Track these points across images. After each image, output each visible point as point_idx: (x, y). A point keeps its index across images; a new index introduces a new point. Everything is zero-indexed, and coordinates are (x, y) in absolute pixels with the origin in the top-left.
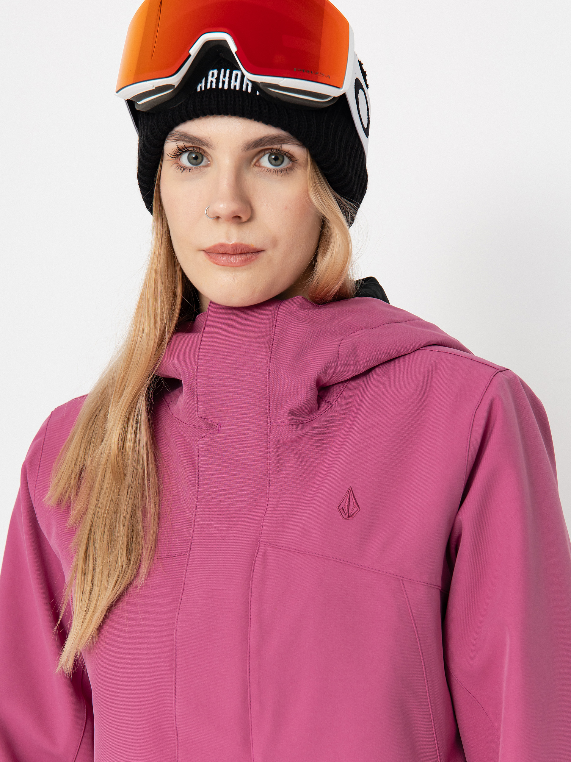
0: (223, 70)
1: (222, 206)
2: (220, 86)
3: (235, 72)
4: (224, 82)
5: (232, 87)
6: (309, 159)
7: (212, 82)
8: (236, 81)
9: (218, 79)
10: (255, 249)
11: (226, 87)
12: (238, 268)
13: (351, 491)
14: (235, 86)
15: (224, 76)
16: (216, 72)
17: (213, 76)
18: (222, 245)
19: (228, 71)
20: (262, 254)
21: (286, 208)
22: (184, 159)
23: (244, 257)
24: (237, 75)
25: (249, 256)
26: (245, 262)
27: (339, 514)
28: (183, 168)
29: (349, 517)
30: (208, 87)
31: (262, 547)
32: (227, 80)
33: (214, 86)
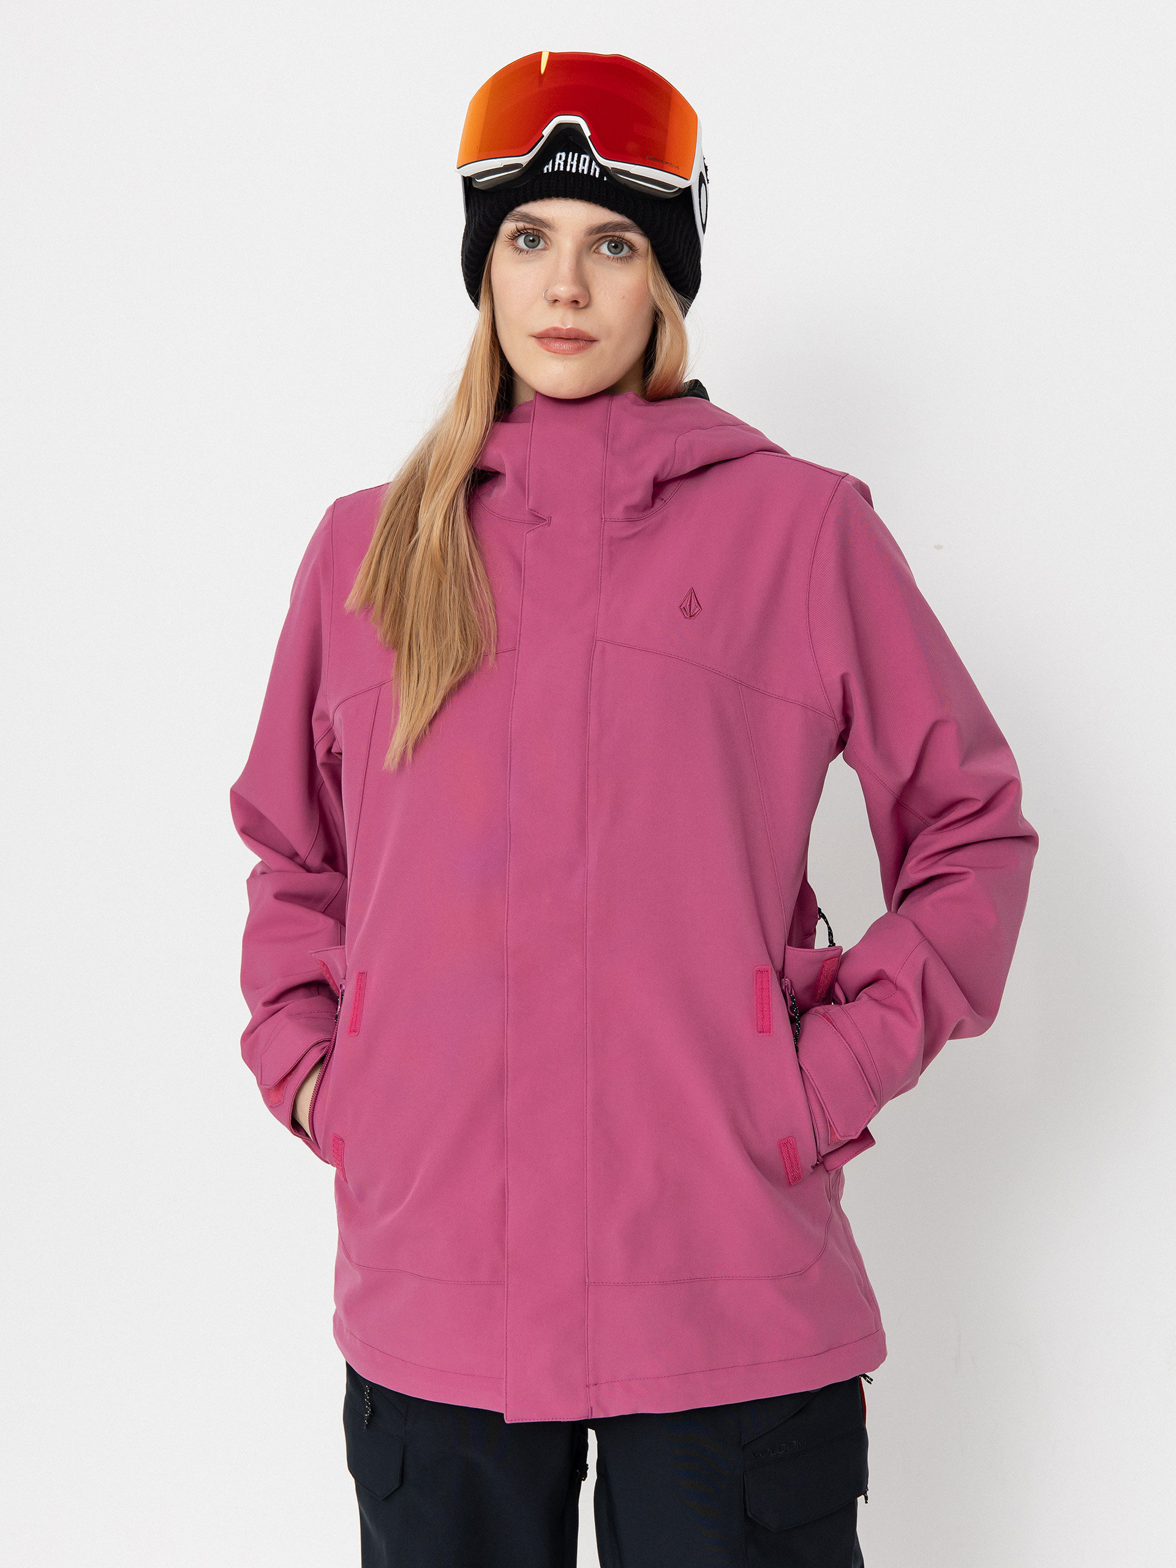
0: (571, 153)
1: (562, 289)
2: (568, 169)
3: (583, 156)
4: (571, 166)
5: (580, 171)
6: (650, 248)
7: (559, 164)
8: (584, 165)
9: (566, 162)
10: (590, 337)
11: (574, 170)
12: (569, 356)
13: (692, 591)
14: (583, 170)
15: (573, 160)
16: (564, 155)
17: (560, 159)
18: (555, 329)
19: (576, 155)
20: (595, 344)
21: (623, 298)
22: (521, 242)
23: (576, 345)
24: (585, 159)
25: (582, 343)
26: (579, 350)
27: (680, 613)
28: (521, 251)
29: (691, 617)
30: (556, 169)
31: (599, 644)
32: (575, 163)
33: (562, 169)
